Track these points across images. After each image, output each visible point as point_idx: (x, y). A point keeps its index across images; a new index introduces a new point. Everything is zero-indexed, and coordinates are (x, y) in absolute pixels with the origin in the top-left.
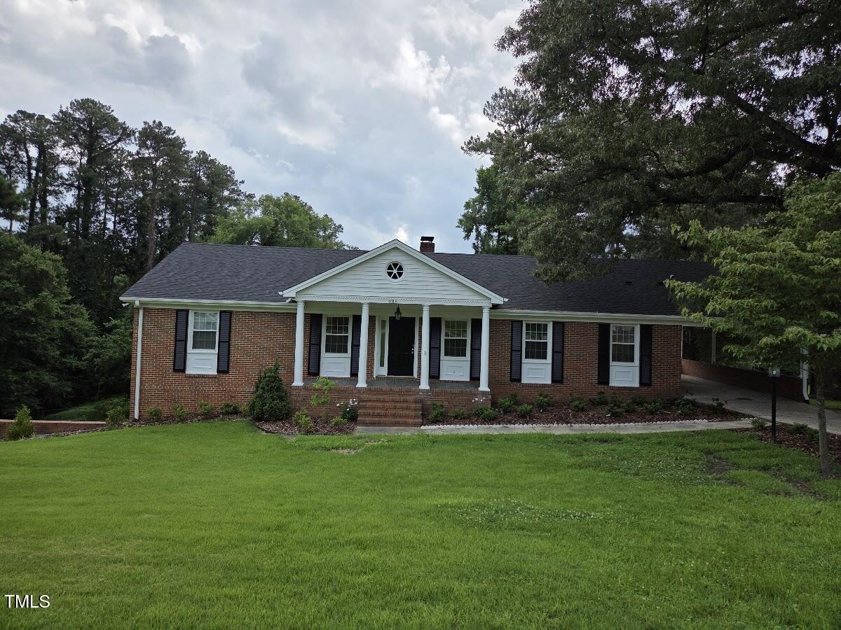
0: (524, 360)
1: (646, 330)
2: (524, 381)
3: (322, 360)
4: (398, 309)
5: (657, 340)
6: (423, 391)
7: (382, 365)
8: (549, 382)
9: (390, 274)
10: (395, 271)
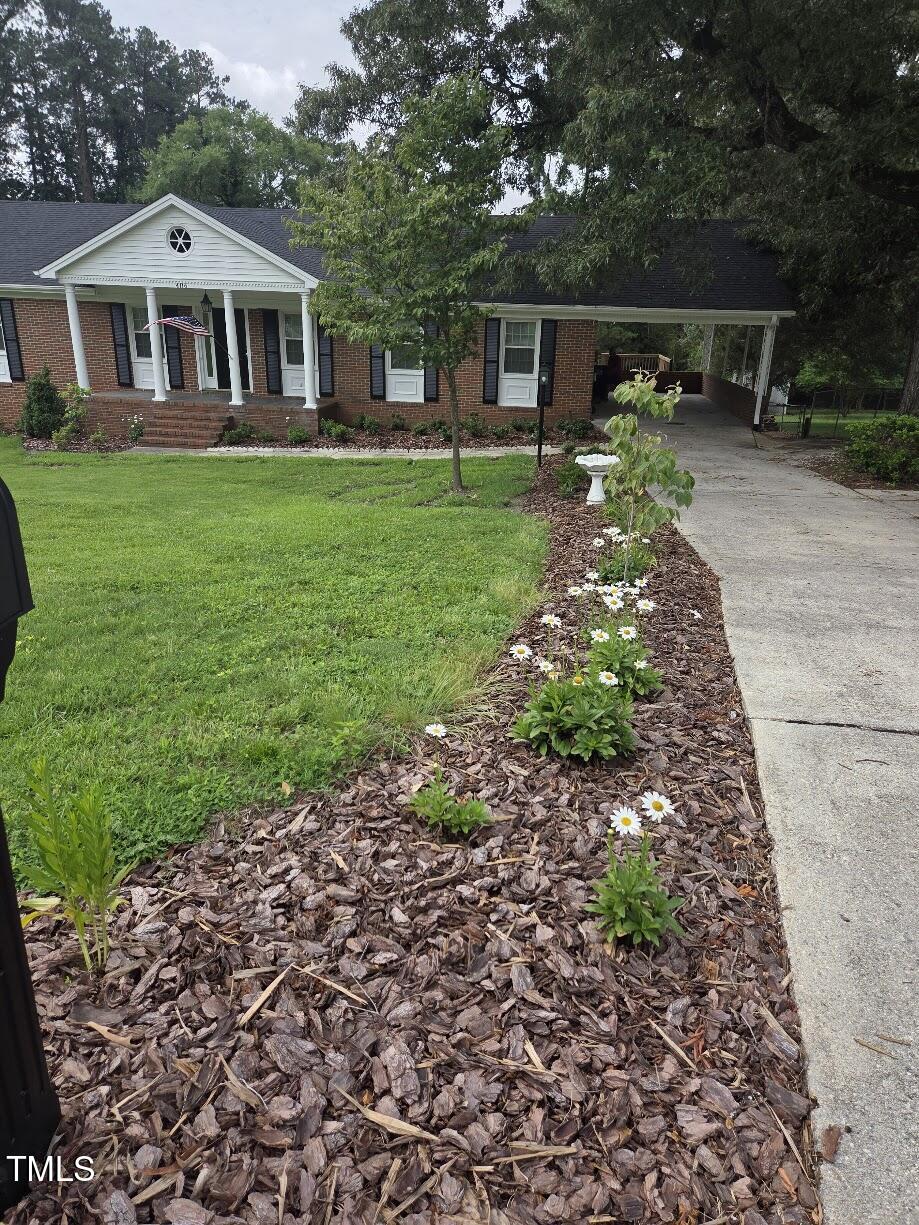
0: (389, 370)
1: (551, 327)
2: (391, 398)
3: (135, 367)
4: (206, 296)
5: (563, 341)
6: (235, 407)
7: (211, 374)
8: (421, 400)
9: (174, 245)
10: (180, 241)
